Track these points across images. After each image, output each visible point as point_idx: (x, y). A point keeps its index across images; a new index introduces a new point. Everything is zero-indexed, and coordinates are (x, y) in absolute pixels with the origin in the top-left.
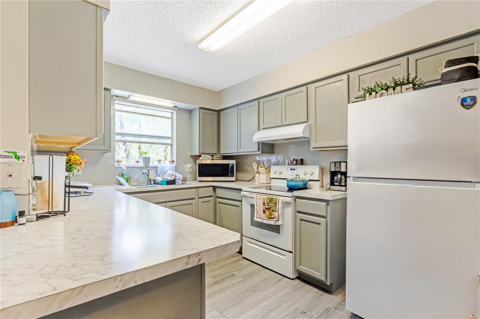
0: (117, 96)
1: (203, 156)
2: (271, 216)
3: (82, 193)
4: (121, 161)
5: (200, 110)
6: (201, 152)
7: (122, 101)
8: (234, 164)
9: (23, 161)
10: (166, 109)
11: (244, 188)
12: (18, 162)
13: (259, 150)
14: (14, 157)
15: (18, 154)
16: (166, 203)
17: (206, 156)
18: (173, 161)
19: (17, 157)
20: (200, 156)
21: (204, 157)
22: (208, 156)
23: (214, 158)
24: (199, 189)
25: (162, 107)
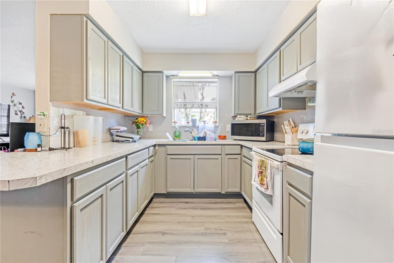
0: (173, 76)
1: (238, 116)
2: (263, 181)
3: (131, 141)
4: (176, 122)
5: (236, 74)
6: (236, 113)
7: (176, 79)
8: (264, 123)
9: (46, 117)
10: (209, 79)
11: (254, 148)
12: (44, 118)
13: (280, 107)
14: (43, 115)
15: (45, 114)
16: (195, 156)
17: (241, 117)
18: (216, 122)
19: (44, 115)
20: (236, 116)
21: (239, 118)
22: (243, 116)
23: (248, 118)
24: (226, 146)
25: (208, 78)
